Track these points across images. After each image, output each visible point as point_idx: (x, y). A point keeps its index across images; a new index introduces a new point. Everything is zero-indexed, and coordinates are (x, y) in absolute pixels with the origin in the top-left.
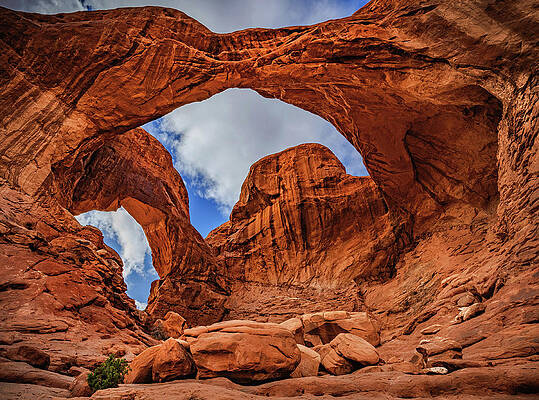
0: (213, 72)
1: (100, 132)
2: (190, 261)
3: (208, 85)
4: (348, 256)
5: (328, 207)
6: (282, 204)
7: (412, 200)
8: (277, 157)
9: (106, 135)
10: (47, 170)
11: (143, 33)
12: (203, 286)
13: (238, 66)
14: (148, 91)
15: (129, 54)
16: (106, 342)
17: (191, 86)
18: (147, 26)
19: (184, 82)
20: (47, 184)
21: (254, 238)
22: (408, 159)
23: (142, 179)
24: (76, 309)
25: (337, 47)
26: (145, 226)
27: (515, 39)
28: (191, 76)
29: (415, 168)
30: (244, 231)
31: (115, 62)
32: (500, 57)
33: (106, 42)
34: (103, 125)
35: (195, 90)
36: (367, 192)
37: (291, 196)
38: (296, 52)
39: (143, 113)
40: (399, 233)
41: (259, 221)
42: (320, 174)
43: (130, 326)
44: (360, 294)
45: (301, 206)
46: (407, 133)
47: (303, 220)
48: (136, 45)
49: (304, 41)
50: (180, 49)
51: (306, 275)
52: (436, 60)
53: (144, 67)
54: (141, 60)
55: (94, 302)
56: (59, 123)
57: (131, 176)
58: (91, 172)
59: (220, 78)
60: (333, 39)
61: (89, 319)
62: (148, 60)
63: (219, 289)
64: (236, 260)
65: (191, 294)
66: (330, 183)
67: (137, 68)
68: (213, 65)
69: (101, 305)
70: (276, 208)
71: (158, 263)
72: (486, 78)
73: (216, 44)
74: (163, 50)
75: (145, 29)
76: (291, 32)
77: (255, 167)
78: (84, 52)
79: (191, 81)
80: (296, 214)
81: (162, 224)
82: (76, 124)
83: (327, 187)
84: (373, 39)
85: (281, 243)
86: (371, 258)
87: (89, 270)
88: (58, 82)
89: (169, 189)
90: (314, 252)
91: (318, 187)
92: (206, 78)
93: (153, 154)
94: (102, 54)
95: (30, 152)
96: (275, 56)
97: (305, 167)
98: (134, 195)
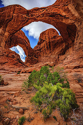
0: (28, 20)
1: (11, 34)
2: (31, 53)
3: (28, 23)
4: (57, 51)
5: (54, 42)
6: (46, 42)
7: (68, 40)
8: (45, 32)
9: (12, 35)
10: (5, 43)
11: (14, 13)
12: (34, 57)
13: (33, 18)
14: (17, 25)
15: (12, 18)
16: (19, 68)
17: (25, 23)
18: (14, 11)
19: (23, 23)
20: (5, 45)
21: (41, 49)
22: (67, 33)
23: (20, 39)
24: (15, 64)
25: (50, 14)
26: (23, 48)
27: (79, 16)
28: (24, 21)
29: (69, 35)
30: (40, 47)
31: (10, 21)
32: (76, 19)
33: (7, 17)
34: (11, 33)
35: (26, 24)
36: (61, 39)
37: (47, 40)
38: (43, 14)
39: (17, 30)
40: (66, 46)
41: (42, 45)
42: (53, 35)
43: (22, 66)
44: (58, 58)
45: (49, 42)
46: (67, 28)
47: (49, 45)
48: (13, 16)
49: (44, 12)
50: (21, 16)
51: (50, 54)
52: (67, 18)
53: (15, 21)
54: (15, 19)
55: (17, 63)
56: (4, 34)
57: (18, 39)
58: (11, 40)
59: (30, 21)
60: (50, 12)
61: (17, 65)
62: (16, 19)
63: (36, 57)
64: (39, 52)
65: (32, 59)
66: (55, 37)
67: (14, 21)
68: (28, 18)
69: (18, 63)
70: (45, 43)
71: (26, 54)
72: (75, 22)
73: (28, 12)
74: (18, 16)
75: (14, 12)
76: (42, 9)
77: (41, 34)
78: (4, 20)
79: (25, 22)
80: (48, 44)
81: (25, 47)
82: (6, 34)
83: (54, 38)
84: (57, 13)
85: (46, 49)
86: (61, 51)
87: (15, 59)
88: (2, 27)
89: (25, 41)
90: (51, 51)
91: (52, 38)
92: (27, 21)
93: (21, 34)
94: (7, 20)
95: (1, 40)
96: (40, 15)
97: (50, 34)
98: (19, 43)
